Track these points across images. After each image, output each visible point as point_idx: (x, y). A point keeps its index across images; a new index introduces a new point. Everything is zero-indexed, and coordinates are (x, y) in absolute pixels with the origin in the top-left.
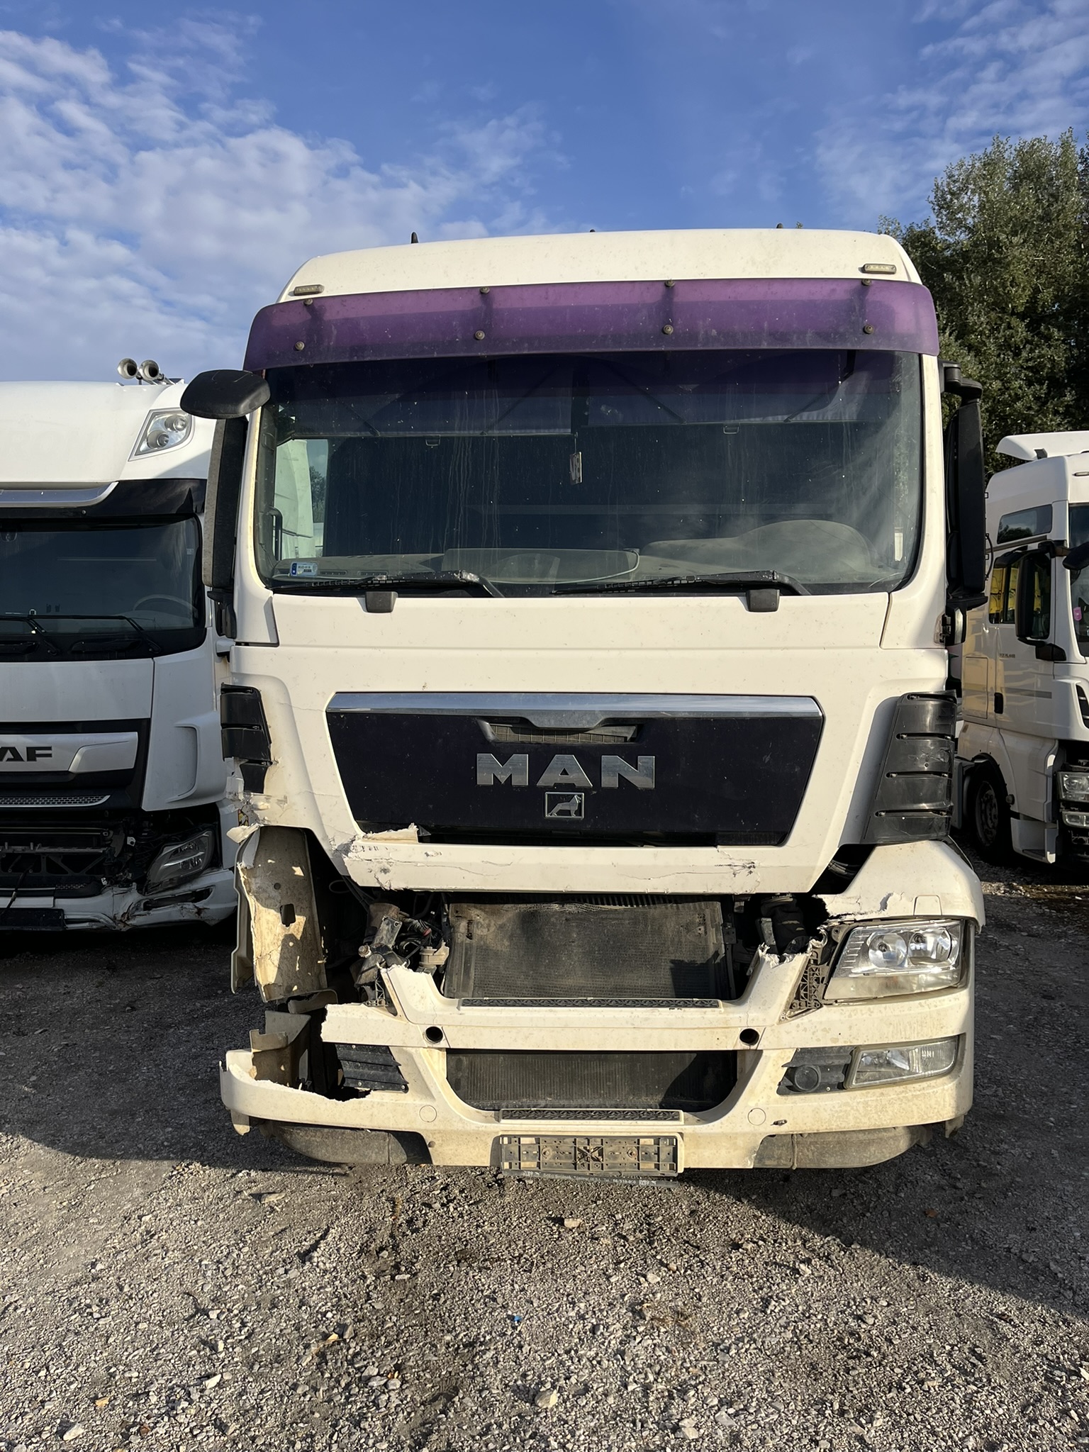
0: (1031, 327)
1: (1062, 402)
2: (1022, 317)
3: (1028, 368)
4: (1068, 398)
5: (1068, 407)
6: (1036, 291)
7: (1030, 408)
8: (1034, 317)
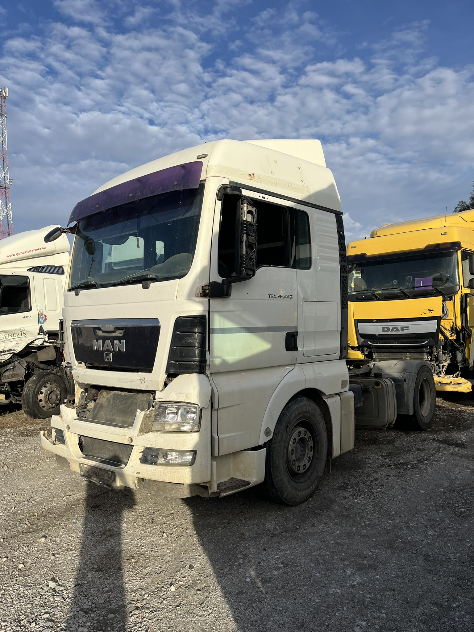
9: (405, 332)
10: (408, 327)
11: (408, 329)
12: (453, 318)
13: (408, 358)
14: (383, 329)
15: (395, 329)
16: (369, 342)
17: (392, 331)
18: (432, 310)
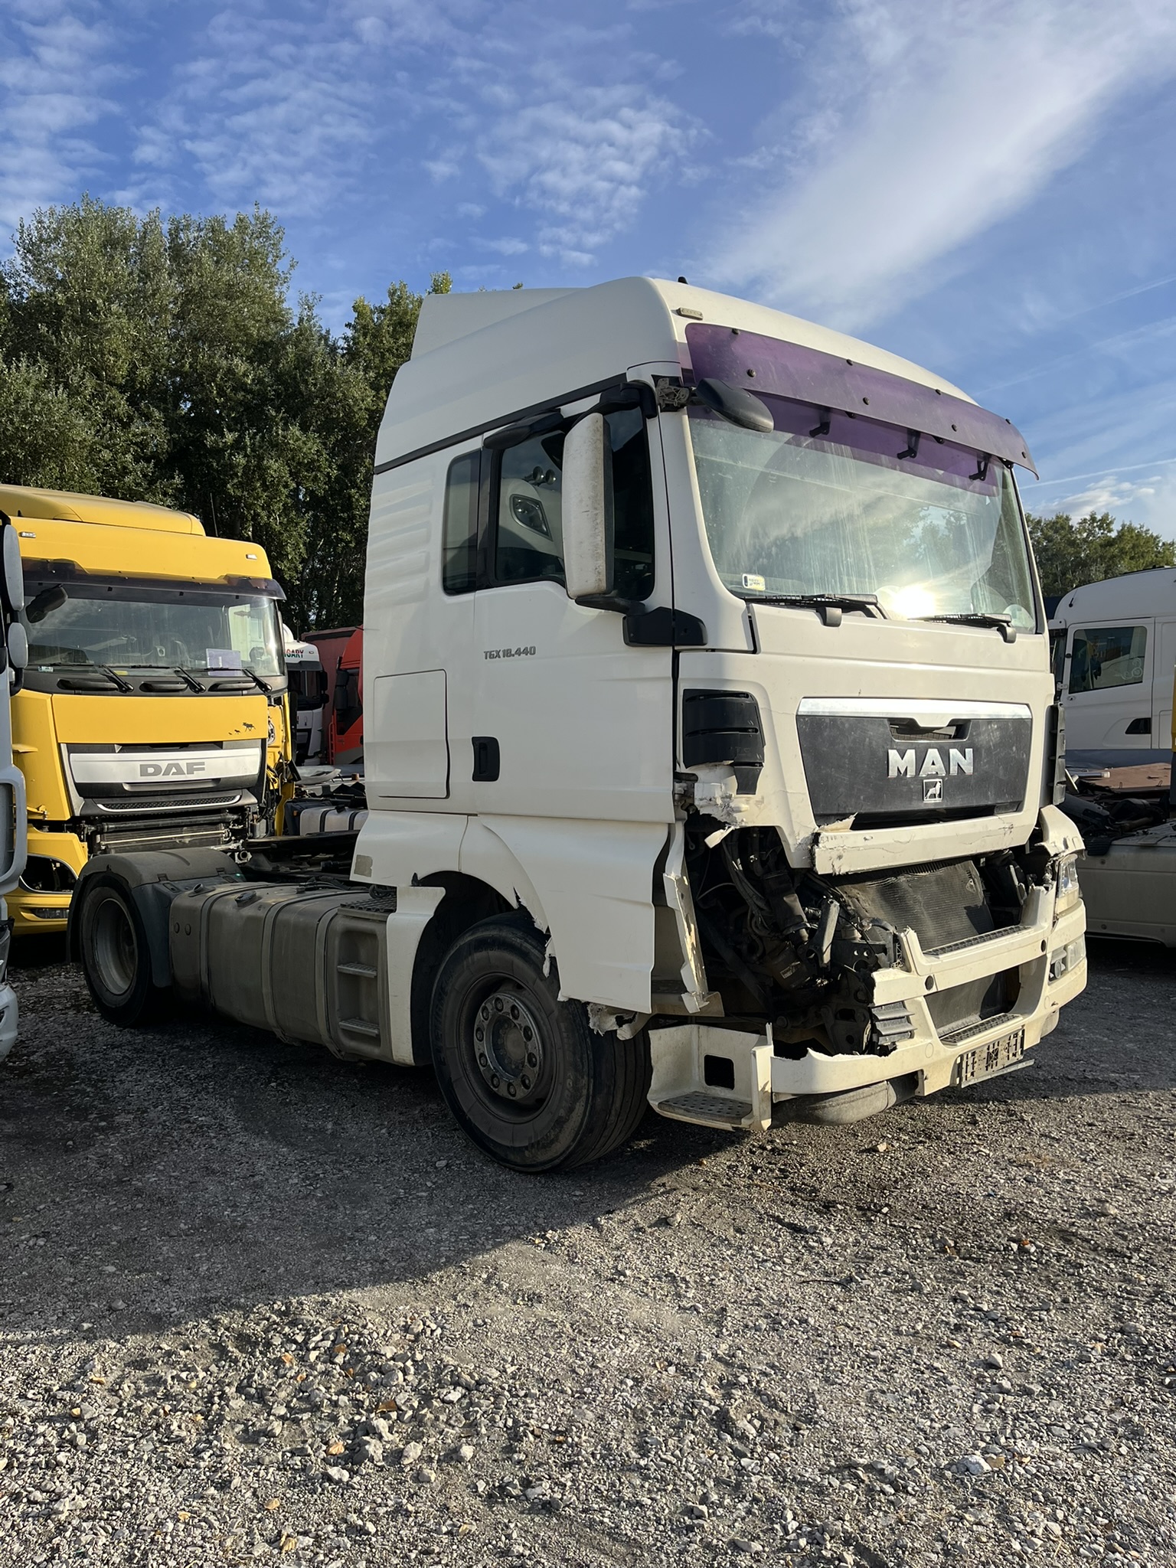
0: (131, 401)
1: (171, 484)
2: (122, 389)
3: (136, 444)
4: (177, 480)
5: (176, 489)
6: (133, 368)
7: (137, 485)
8: (135, 392)
9: (197, 776)
10: (203, 764)
11: (203, 769)
12: (281, 745)
13: (187, 840)
14: (144, 771)
15: (174, 770)
16: (101, 806)
17: (167, 773)
18: (251, 726)
